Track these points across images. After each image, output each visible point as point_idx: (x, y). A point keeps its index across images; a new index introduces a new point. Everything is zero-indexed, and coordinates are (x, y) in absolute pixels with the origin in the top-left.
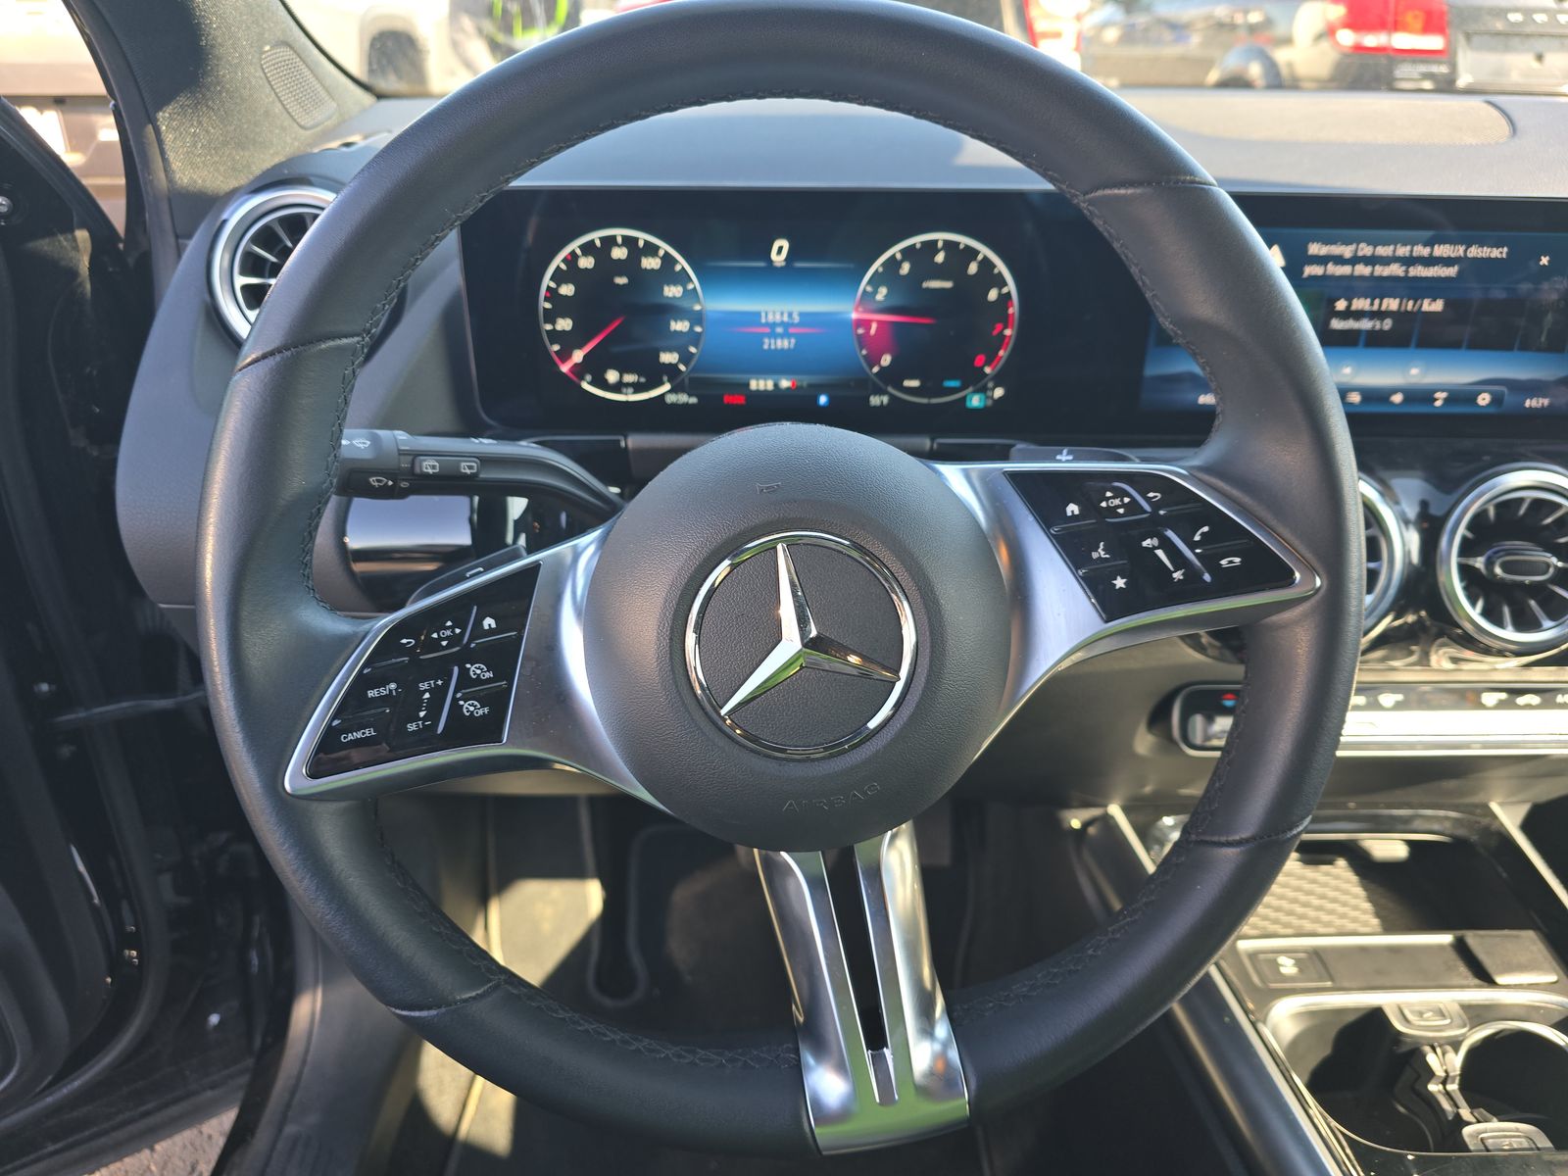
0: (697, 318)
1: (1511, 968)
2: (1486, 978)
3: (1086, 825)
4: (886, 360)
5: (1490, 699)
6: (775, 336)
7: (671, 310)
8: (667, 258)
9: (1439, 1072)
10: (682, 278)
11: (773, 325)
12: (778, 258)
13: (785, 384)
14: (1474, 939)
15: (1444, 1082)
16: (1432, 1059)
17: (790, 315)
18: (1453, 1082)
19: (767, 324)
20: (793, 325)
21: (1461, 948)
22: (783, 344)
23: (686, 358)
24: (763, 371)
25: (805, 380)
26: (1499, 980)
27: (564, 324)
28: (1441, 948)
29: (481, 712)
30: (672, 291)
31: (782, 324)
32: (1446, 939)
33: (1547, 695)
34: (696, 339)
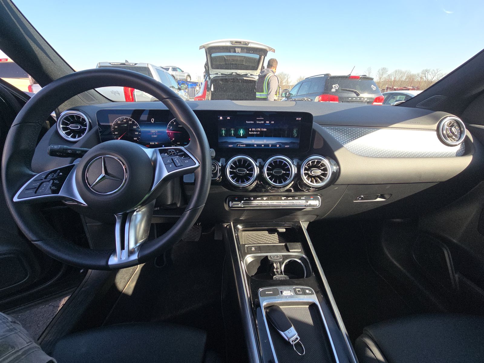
0: (140, 132)
1: (292, 249)
2: (288, 251)
3: (227, 226)
4: (173, 139)
5: (283, 198)
6: (154, 135)
7: (135, 130)
8: (133, 121)
9: (275, 267)
10: (136, 125)
11: (153, 133)
12: (153, 122)
13: (156, 143)
14: (288, 244)
15: (277, 269)
16: (275, 265)
17: (156, 131)
18: (279, 269)
19: (152, 133)
20: (157, 133)
21: (286, 246)
22: (155, 136)
23: (138, 139)
24: (152, 141)
25: (160, 142)
26: (290, 251)
27: (116, 133)
28: (283, 245)
29: (55, 189)
30: (135, 127)
31: (154, 133)
32: (284, 244)
33: (293, 197)
34: (140, 135)
